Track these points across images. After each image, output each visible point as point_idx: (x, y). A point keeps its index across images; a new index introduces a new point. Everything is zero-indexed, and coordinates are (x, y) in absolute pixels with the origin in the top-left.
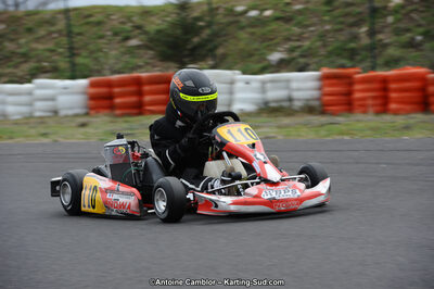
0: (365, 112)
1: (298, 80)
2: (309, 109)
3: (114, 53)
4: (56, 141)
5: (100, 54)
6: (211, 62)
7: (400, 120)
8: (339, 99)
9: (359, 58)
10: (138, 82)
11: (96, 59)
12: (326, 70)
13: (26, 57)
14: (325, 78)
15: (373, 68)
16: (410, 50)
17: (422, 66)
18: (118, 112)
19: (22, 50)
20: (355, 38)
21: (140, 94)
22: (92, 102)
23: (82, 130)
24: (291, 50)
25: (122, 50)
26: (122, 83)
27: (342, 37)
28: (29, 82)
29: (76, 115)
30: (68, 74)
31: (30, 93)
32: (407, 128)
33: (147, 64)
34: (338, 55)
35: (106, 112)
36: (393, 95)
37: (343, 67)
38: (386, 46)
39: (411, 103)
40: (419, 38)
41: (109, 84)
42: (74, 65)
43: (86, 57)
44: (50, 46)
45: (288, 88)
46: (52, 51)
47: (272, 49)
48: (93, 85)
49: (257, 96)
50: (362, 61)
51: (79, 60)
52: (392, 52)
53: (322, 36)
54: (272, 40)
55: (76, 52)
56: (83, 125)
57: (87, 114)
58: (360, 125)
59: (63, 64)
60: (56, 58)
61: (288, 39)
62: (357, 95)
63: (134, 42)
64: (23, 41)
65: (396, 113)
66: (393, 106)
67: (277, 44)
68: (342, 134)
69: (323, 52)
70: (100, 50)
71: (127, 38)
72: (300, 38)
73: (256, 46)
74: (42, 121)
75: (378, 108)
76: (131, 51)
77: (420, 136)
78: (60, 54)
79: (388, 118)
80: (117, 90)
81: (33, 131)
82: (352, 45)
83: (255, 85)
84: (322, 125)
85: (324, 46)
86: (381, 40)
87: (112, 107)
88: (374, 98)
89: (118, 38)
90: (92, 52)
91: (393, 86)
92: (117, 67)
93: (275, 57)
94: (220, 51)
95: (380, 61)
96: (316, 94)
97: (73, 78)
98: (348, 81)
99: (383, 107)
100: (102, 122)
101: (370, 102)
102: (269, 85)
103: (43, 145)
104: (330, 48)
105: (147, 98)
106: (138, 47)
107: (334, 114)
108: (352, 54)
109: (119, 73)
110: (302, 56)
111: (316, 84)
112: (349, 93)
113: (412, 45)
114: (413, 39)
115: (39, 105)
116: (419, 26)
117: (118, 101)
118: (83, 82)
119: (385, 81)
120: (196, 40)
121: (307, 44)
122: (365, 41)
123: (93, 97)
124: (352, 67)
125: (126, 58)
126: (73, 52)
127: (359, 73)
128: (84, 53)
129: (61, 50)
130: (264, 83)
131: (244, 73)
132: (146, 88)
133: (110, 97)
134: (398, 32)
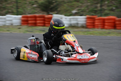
0: (98, 28)
1: (80, 18)
2: (83, 27)
3: (29, 8)
4: (11, 33)
5: (25, 9)
6: (56, 12)
7: (107, 31)
8: (91, 24)
9: (97, 13)
10: (35, 17)
11: (24, 10)
12: (88, 16)
13: (4, 8)
14: (88, 18)
15: (101, 16)
16: (112, 11)
17: (115, 16)
18: (30, 25)
19: (4, 6)
20: (96, 7)
21: (36, 20)
22: (22, 22)
23: (19, 30)
24: (78, 10)
25: (32, 7)
26: (31, 17)
27: (93, 7)
28: (5, 15)
29: (18, 26)
30: (16, 14)
31: (5, 19)
32: (109, 33)
33: (38, 12)
34: (92, 12)
35: (26, 25)
36: (106, 24)
37: (93, 15)
38: (105, 10)
39: (111, 26)
40: (114, 8)
41: (27, 17)
42: (18, 11)
43: (21, 9)
44: (11, 6)
45: (77, 20)
46: (12, 7)
47: (73, 9)
48: (23, 17)
49: (68, 22)
50: (98, 14)
51: (19, 10)
52: (107, 12)
53: (87, 6)
54: (73, 7)
55: (19, 8)
56: (19, 28)
57: (21, 25)
58: (96, 32)
59: (15, 11)
60: (13, 9)
61: (78, 7)
62: (96, 23)
63: (35, 6)
64: (4, 4)
65: (106, 29)
66: (106, 27)
67: (75, 8)
68: (91, 34)
69: (87, 11)
70: (25, 7)
71: (33, 5)
72: (81, 7)
73: (69, 8)
74: (8, 27)
75: (102, 27)
76: (34, 8)
77: (112, 36)
78: (14, 8)
79: (104, 30)
80: (29, 19)
81: (5, 29)
82: (96, 9)
83: (68, 19)
84: (86, 31)
85: (88, 9)
86: (104, 8)
87: (28, 24)
88: (101, 24)
89: (30, 4)
90: (23, 8)
91: (106, 21)
92: (30, 12)
93: (74, 12)
94: (59, 9)
95: (103, 14)
96: (85, 22)
97: (17, 15)
98: (94, 19)
99: (103, 27)
100: (25, 28)
101: (100, 25)
102: (72, 20)
103: (7, 33)
104: (89, 10)
105: (38, 22)
106: (36, 7)
107: (90, 28)
108: (95, 12)
109: (31, 14)
110: (82, 12)
111: (85, 20)
112: (94, 23)
113: (112, 10)
114: (112, 8)
115: (8, 22)
116: (114, 5)
117: (30, 22)
118: (20, 16)
119: (104, 20)
120: (52, 6)
121: (83, 8)
122: (99, 8)
123: (23, 21)
124: (95, 15)
125: (33, 10)
126: (18, 8)
127: (97, 17)
128: (21, 8)
129: (14, 7)
130: (70, 19)
131: (65, 16)
132: (38, 19)
133: (27, 21)
134: (108, 6)
